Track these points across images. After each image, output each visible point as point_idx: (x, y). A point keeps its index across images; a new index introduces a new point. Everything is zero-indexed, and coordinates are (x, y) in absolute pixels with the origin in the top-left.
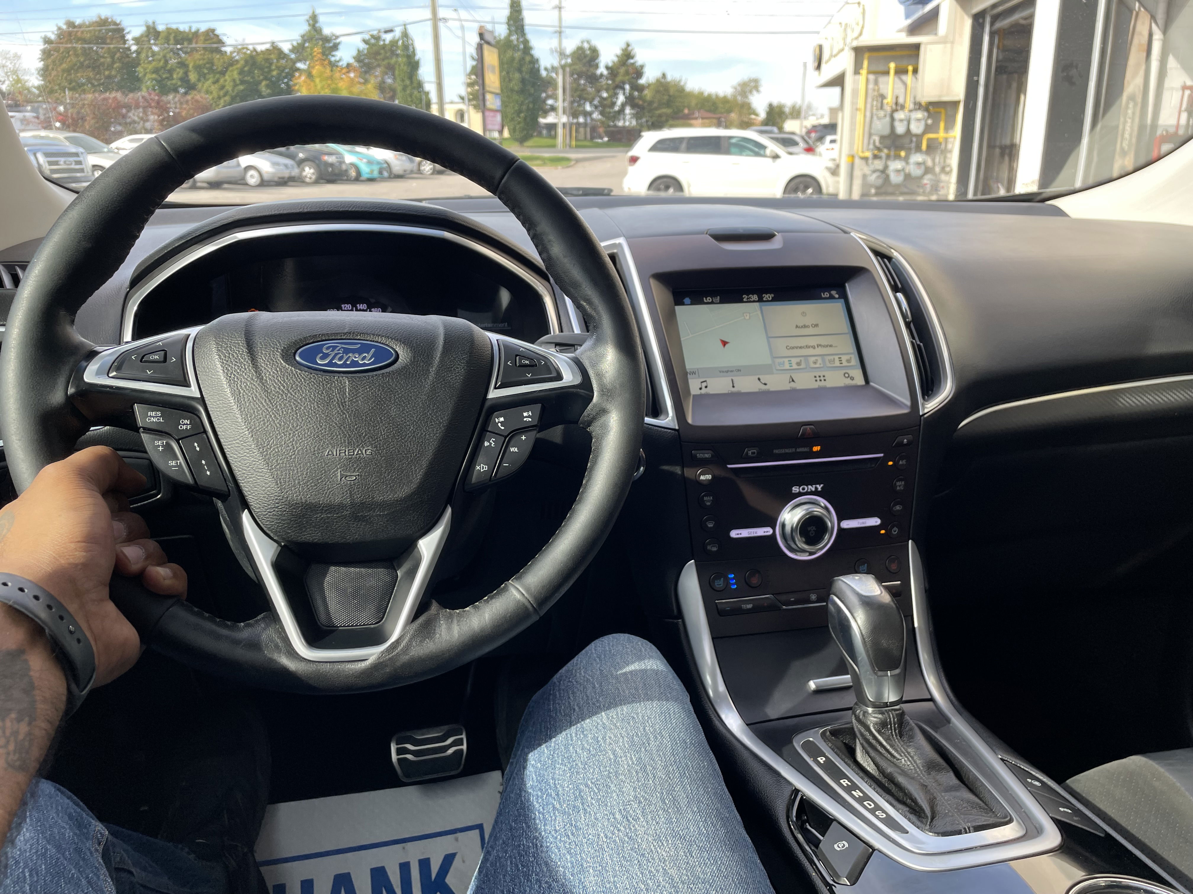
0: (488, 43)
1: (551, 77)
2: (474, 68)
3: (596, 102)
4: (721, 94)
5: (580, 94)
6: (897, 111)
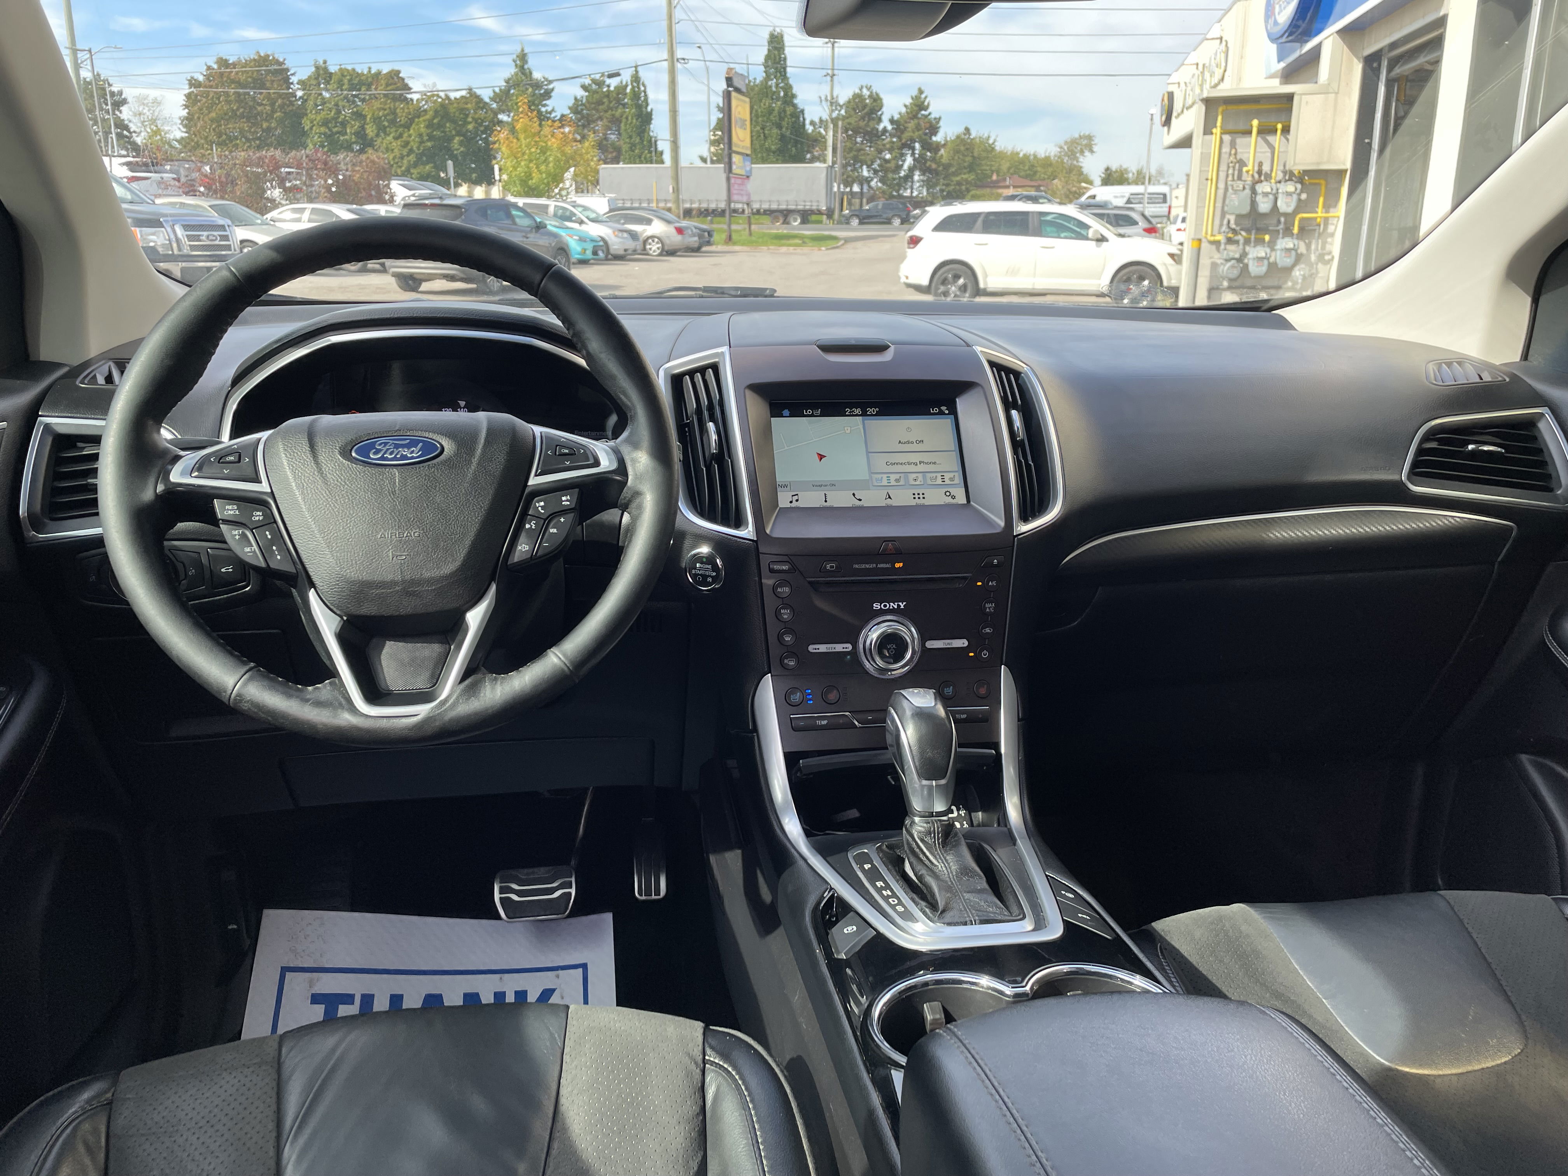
0: (738, 90)
1: (819, 133)
2: (720, 121)
3: (875, 166)
4: (1042, 154)
5: (855, 155)
6: (1261, 182)
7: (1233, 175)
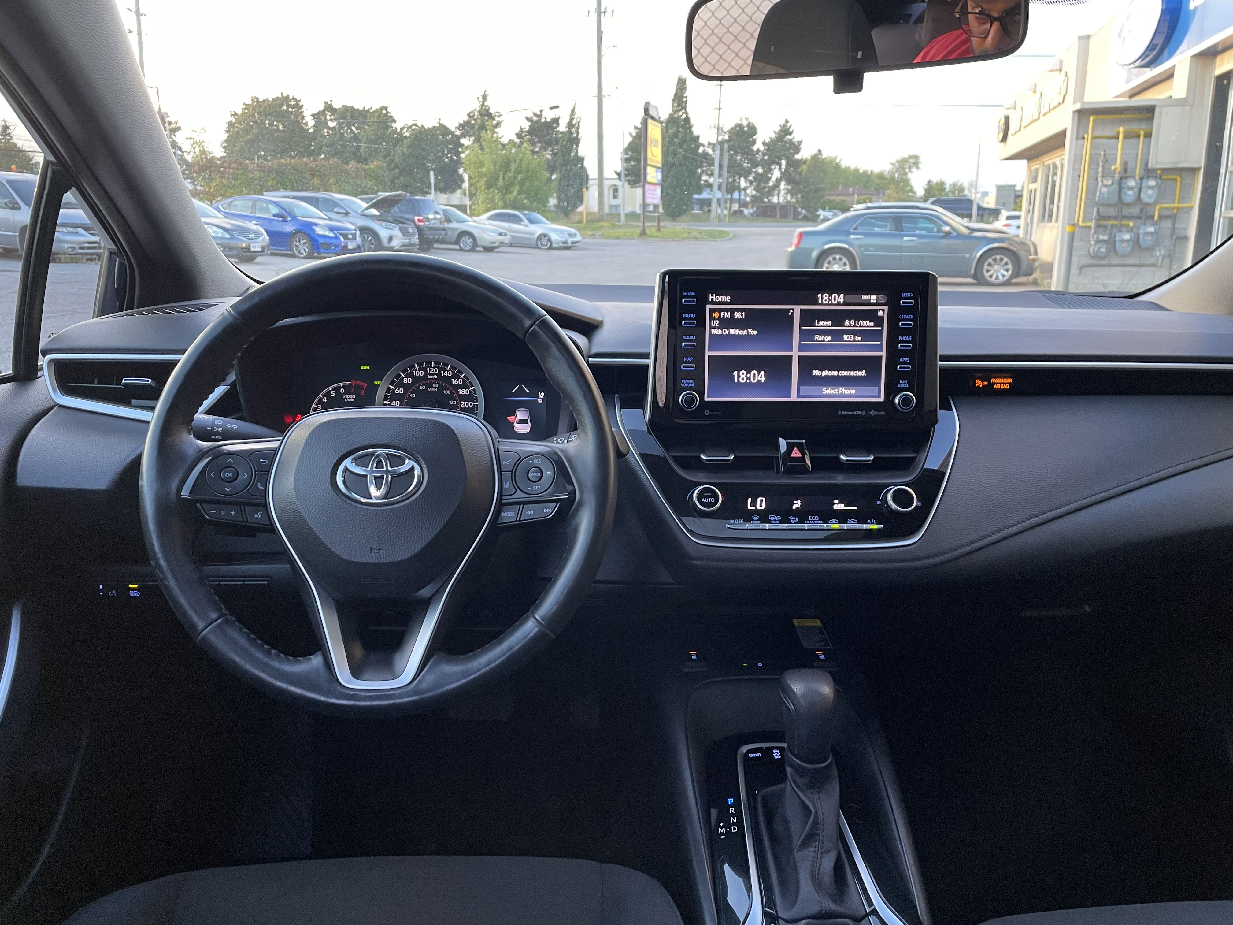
0: (653, 118)
1: (708, 154)
3: (751, 178)
4: (877, 170)
5: (736, 170)
6: (1126, 178)
7: (1103, 172)
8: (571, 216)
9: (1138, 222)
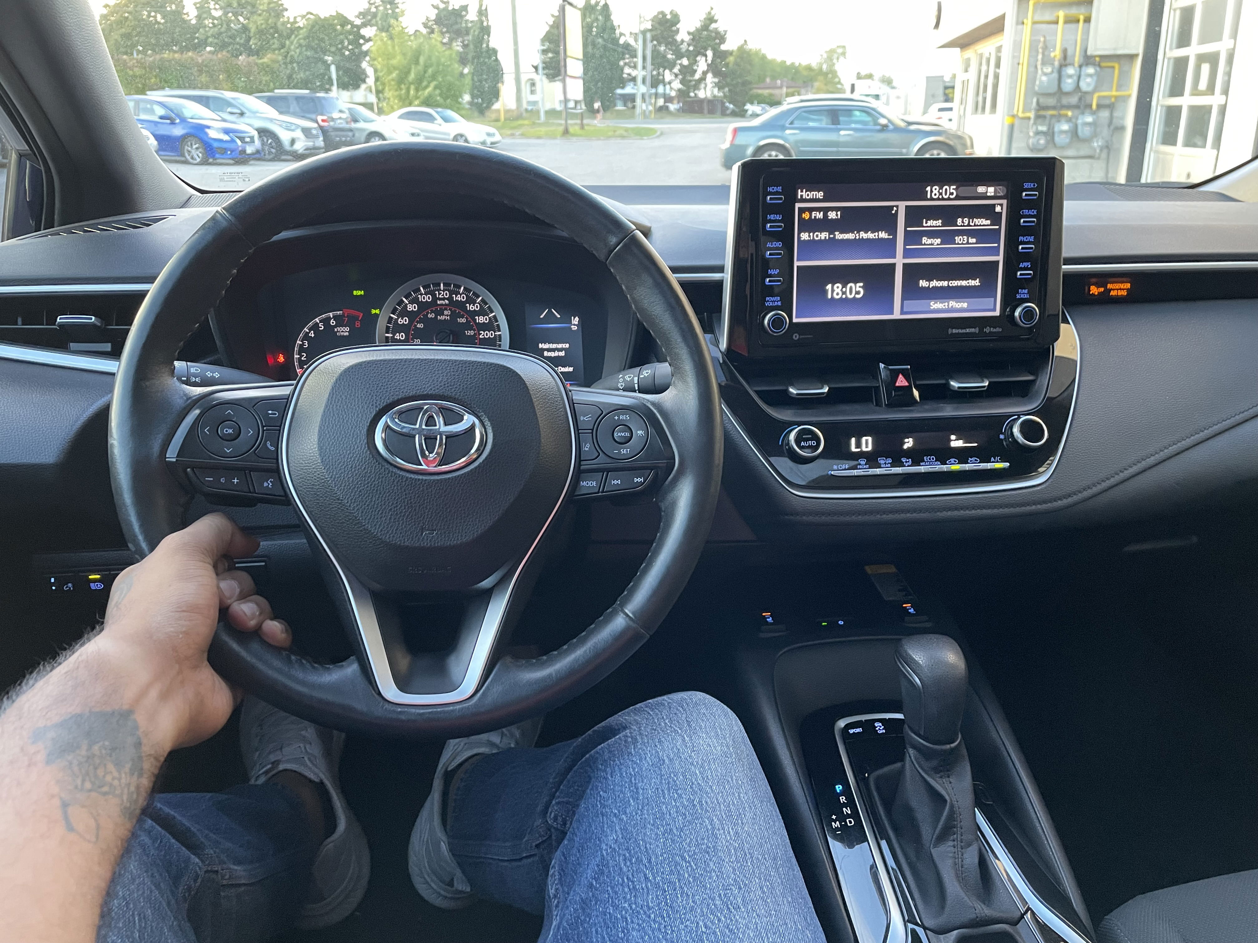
0: (571, 4)
1: (630, 44)
2: (549, 34)
3: (676, 70)
5: (660, 62)
6: (1066, 66)
7: (1042, 59)
8: (488, 113)
9: (1077, 112)
